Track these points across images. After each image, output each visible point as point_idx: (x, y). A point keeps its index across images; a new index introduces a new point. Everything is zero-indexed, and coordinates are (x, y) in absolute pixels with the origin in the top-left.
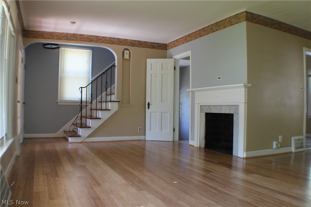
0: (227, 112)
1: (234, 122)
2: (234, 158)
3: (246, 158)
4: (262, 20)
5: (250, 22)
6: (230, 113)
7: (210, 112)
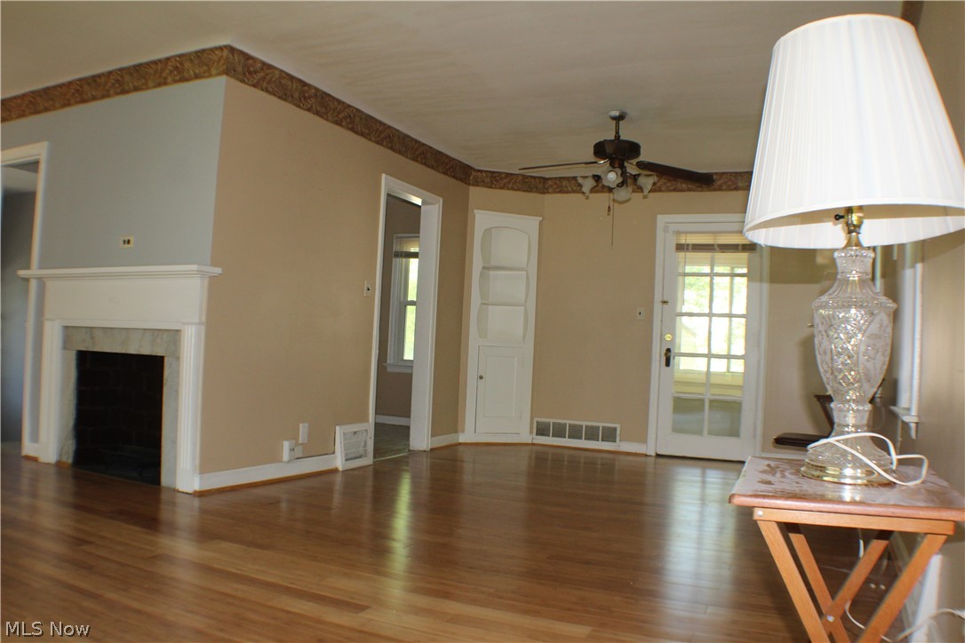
0: (146, 350)
1: (164, 382)
2: (164, 496)
3: (200, 494)
4: (274, 79)
5: (237, 79)
6: (154, 354)
7: (90, 349)
